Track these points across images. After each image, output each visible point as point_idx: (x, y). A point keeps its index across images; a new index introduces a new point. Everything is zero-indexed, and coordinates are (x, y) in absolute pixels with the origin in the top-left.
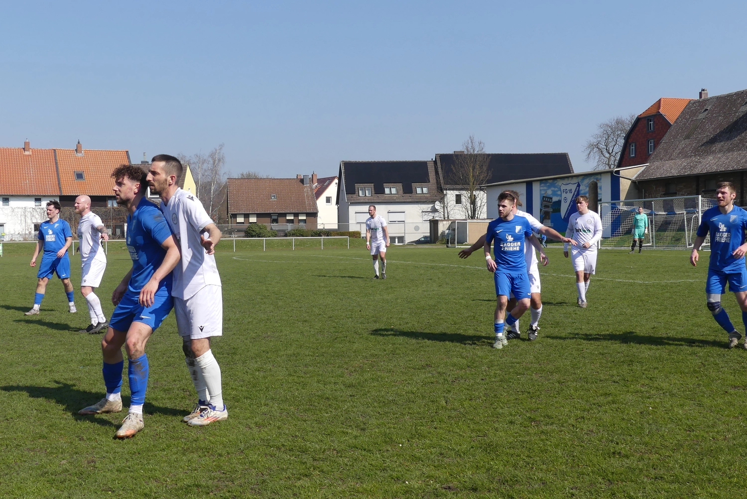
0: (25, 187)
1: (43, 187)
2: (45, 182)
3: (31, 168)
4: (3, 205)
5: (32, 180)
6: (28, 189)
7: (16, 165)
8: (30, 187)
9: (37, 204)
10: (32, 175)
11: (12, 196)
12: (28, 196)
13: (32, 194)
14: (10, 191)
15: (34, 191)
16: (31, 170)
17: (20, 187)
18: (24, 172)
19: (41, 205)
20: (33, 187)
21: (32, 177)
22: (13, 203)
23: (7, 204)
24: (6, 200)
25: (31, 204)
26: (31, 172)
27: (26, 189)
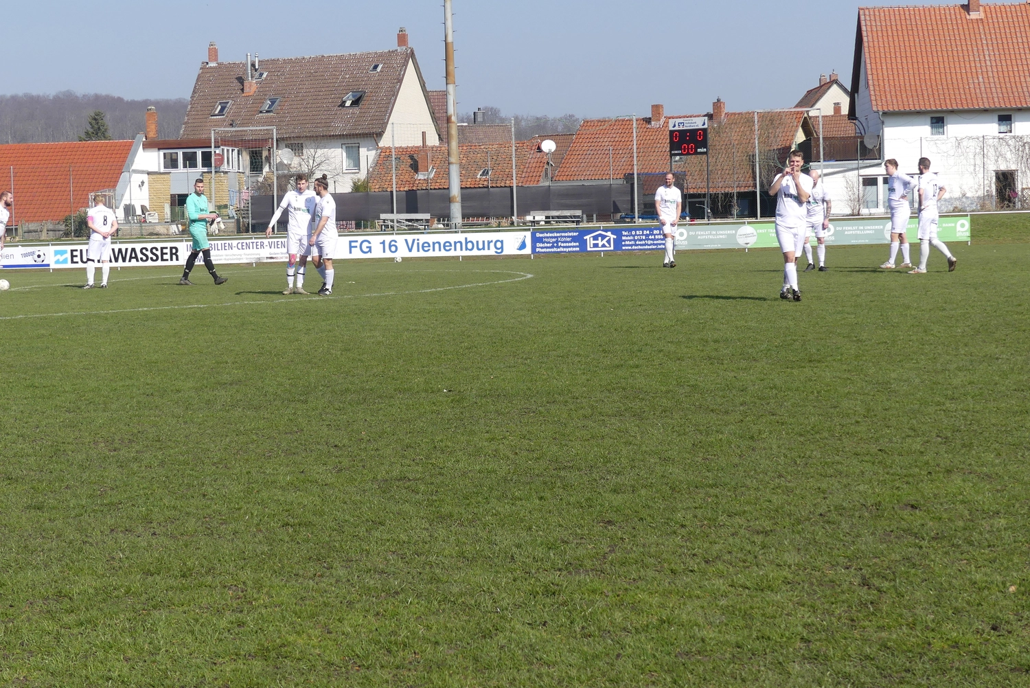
0: (978, 91)
1: (1015, 89)
2: (1017, 78)
3: (985, 48)
4: (932, 134)
5: (990, 74)
6: (984, 95)
7: (953, 43)
8: (988, 90)
9: (1004, 128)
10: (988, 63)
11: (952, 112)
12: (986, 111)
13: (993, 107)
14: (948, 102)
15: (996, 100)
16: (987, 53)
17: (967, 91)
18: (972, 59)
19: (1011, 132)
20: (994, 90)
21: (989, 69)
22: (954, 129)
23: (941, 130)
24: (937, 122)
25: (991, 128)
26: (987, 58)
27: (979, 95)
